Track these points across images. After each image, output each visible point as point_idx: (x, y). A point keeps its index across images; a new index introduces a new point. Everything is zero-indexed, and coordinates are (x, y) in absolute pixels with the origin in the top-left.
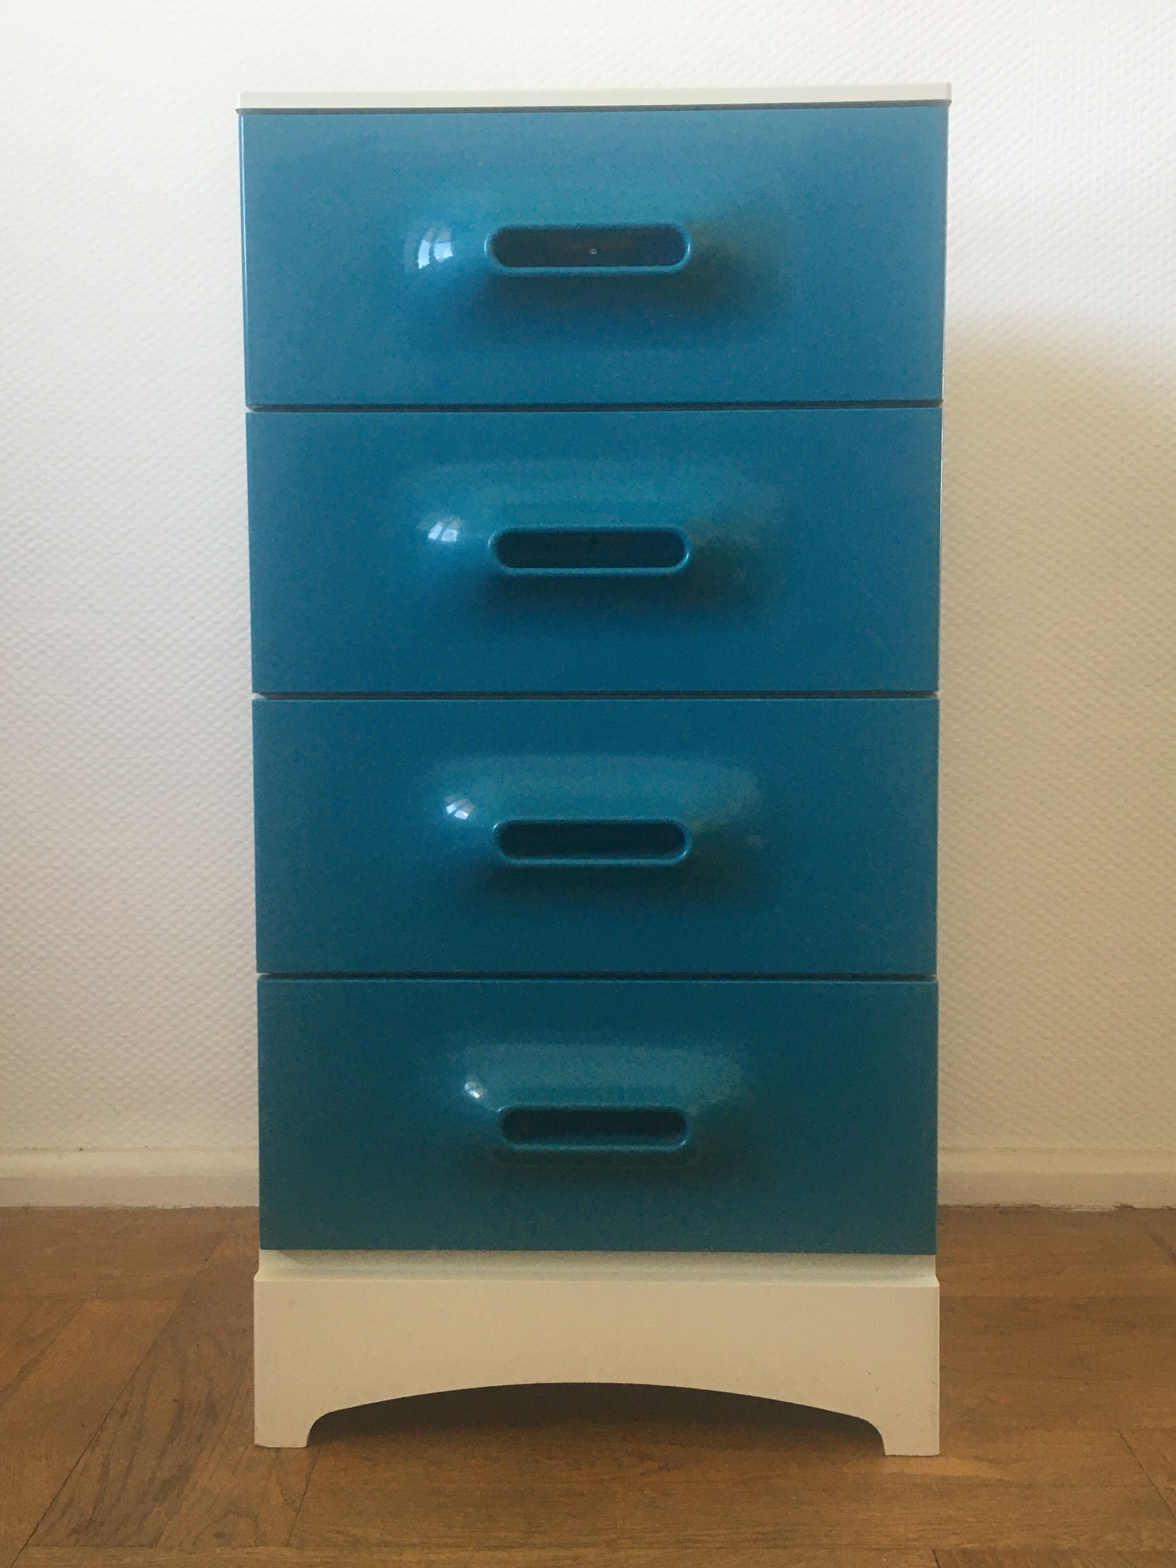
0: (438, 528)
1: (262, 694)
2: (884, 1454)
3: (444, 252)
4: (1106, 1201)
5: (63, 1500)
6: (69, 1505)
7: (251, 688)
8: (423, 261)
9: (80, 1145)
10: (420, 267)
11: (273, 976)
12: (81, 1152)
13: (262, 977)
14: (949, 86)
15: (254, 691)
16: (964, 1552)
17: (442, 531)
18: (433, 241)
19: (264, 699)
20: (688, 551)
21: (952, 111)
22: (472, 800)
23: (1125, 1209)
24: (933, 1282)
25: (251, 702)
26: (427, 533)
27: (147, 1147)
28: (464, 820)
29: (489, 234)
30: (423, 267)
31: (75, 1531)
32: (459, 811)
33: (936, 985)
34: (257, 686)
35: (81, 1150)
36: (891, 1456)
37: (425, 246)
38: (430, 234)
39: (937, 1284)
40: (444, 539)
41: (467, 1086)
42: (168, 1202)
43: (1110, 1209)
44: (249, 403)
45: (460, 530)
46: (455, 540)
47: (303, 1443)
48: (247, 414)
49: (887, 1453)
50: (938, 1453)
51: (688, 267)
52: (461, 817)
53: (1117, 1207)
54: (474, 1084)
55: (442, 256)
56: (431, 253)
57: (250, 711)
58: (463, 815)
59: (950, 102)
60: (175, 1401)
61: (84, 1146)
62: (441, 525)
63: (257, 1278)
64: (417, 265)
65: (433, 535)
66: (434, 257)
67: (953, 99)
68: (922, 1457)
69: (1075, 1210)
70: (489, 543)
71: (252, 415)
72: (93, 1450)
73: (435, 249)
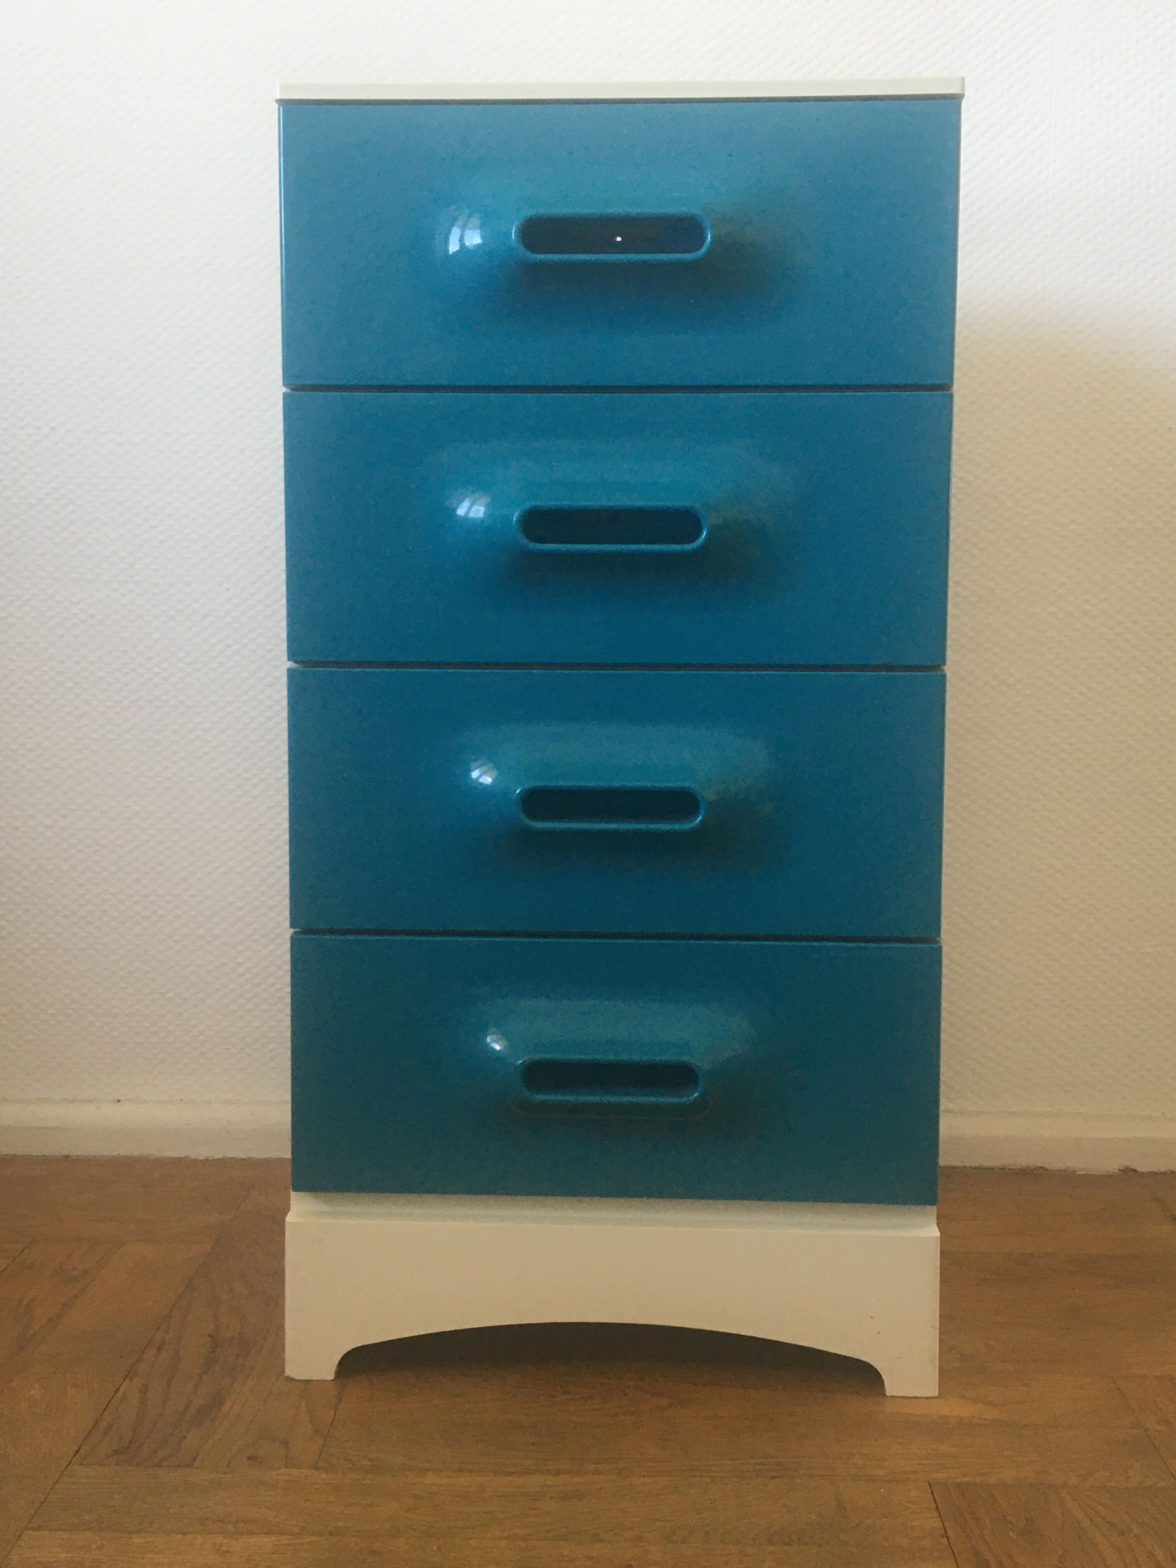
0: (466, 504)
1: (295, 662)
2: (885, 1395)
3: (474, 239)
4: (1111, 1165)
5: (104, 1424)
6: (109, 1429)
7: (286, 658)
8: (453, 247)
9: (118, 1097)
10: (451, 253)
11: (305, 932)
12: (117, 1103)
13: (295, 933)
14: (963, 80)
15: (289, 660)
16: (958, 1485)
17: (470, 509)
18: (463, 228)
19: (298, 667)
20: (706, 529)
21: (964, 104)
22: (497, 766)
23: (1128, 1172)
24: (933, 1232)
25: (286, 670)
26: (455, 510)
27: (182, 1100)
28: (487, 785)
29: (516, 223)
30: (453, 253)
31: (116, 1452)
32: (484, 777)
33: (940, 948)
34: (292, 655)
35: (119, 1101)
36: (891, 1396)
37: (455, 233)
38: (460, 222)
39: (938, 1234)
40: (471, 515)
41: (488, 1039)
42: (201, 1152)
43: (1113, 1172)
44: (286, 383)
45: (487, 506)
46: (482, 516)
47: (331, 1377)
48: (284, 394)
49: (888, 1394)
50: (937, 1395)
51: (710, 252)
52: (486, 782)
53: (1120, 1170)
54: (494, 1037)
55: (472, 243)
56: (461, 240)
57: (285, 680)
58: (487, 780)
59: (964, 95)
60: (209, 1336)
61: (121, 1098)
62: (469, 502)
63: (289, 1219)
64: (449, 251)
65: (461, 512)
66: (465, 244)
67: (966, 94)
68: (921, 1398)
69: (1079, 1173)
70: (515, 519)
71: (289, 394)
72: (131, 1380)
73: (465, 236)
